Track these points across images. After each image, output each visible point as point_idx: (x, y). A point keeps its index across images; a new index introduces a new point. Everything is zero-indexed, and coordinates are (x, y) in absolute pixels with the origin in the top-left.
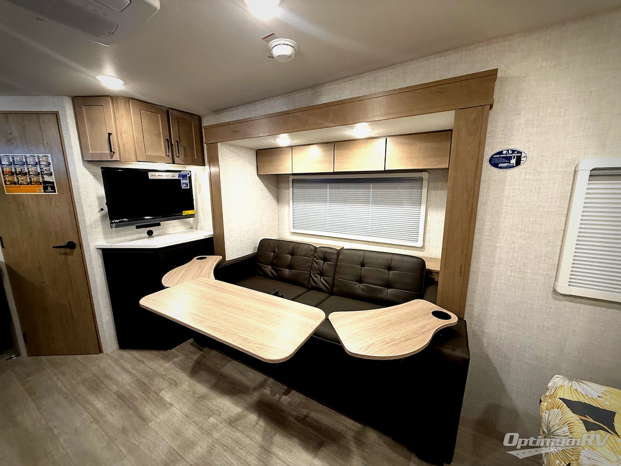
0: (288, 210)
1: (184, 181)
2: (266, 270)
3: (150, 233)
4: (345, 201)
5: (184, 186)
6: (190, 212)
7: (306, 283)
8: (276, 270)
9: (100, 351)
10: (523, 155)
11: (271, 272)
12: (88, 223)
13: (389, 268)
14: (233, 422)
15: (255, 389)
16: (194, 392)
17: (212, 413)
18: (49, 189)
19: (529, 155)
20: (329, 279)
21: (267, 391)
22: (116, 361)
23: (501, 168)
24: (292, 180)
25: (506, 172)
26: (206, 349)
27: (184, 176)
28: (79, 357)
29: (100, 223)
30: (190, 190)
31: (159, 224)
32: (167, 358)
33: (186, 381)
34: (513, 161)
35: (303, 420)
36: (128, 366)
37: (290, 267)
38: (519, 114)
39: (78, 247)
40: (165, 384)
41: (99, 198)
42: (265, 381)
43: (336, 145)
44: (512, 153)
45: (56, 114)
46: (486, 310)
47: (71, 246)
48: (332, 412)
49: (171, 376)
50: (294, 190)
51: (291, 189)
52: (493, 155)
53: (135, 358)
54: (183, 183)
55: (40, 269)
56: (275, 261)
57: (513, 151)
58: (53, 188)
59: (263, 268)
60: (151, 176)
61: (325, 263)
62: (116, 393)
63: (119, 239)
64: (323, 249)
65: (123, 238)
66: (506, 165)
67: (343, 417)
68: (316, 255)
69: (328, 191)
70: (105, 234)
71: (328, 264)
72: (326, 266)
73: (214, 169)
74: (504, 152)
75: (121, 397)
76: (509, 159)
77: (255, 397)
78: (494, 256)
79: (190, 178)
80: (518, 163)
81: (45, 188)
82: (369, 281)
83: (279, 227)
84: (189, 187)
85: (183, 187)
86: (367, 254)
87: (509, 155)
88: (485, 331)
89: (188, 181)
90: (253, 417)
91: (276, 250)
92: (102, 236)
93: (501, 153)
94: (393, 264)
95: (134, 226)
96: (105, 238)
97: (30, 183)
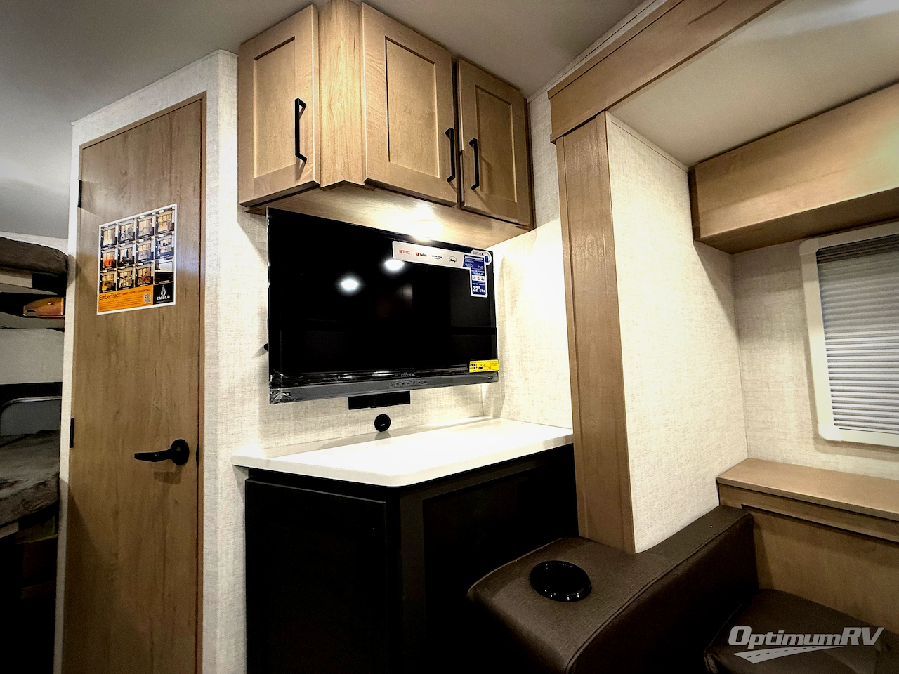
1: (476, 278)
3: (382, 424)
5: (476, 289)
6: (486, 366)
12: (224, 385)
18: (163, 292)
24: (818, 253)
27: (477, 264)
29: (256, 387)
31: (404, 399)
39: (192, 457)
45: (202, 100)
54: (475, 283)
55: (116, 513)
58: (170, 289)
65: (311, 437)
79: (490, 268)
81: (157, 292)
84: (486, 296)
85: (474, 291)
89: (485, 279)
92: (257, 426)
95: (344, 401)
96: (265, 434)
97: (134, 284)
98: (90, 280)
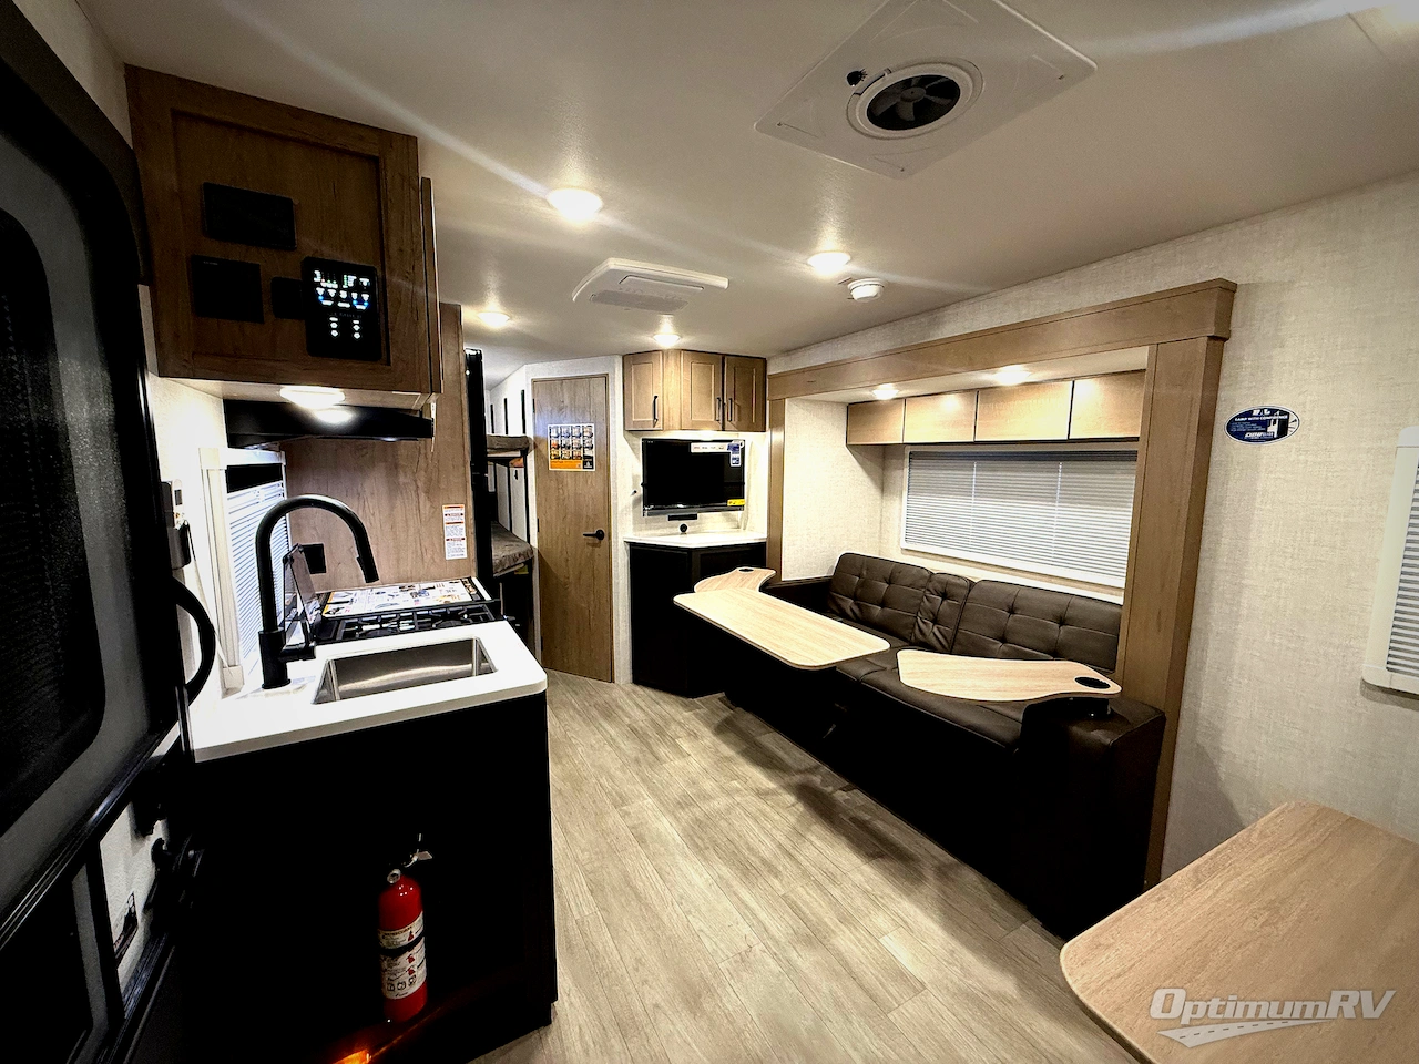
0: (898, 508)
1: (735, 456)
2: (843, 604)
3: (684, 528)
4: (1004, 494)
6: (737, 502)
7: (906, 632)
8: (859, 606)
9: (612, 680)
10: (1292, 418)
11: (852, 610)
12: (619, 508)
13: (1062, 621)
14: (762, 794)
15: (799, 772)
16: (717, 751)
17: (736, 777)
18: (588, 464)
19: (1304, 417)
20: (949, 631)
21: (817, 780)
22: (628, 694)
23: (1249, 440)
24: (911, 453)
25: (1259, 449)
26: (739, 709)
27: (735, 448)
28: (590, 681)
29: (631, 510)
30: (741, 470)
31: (694, 517)
32: (686, 707)
33: (708, 737)
34: (1273, 429)
35: (863, 825)
36: (642, 704)
37: (883, 604)
38: (1282, 346)
39: (606, 538)
40: (682, 733)
41: (635, 478)
42: (817, 768)
43: (981, 394)
44: (1271, 415)
45: (606, 377)
46: (1224, 708)
47: (600, 535)
48: (910, 830)
49: (691, 727)
50: (912, 471)
51: (906, 470)
52: (1237, 417)
53: (649, 696)
54: (734, 459)
55: (567, 561)
56: (859, 591)
57: (1273, 411)
58: (592, 463)
59: (840, 602)
60: (695, 449)
61: (945, 602)
62: (629, 726)
63: (649, 532)
64: (942, 576)
65: (653, 532)
66: (1259, 435)
67: (928, 842)
68: (930, 586)
69: (975, 475)
70: (634, 524)
71: (950, 605)
72: (945, 607)
73: (777, 436)
74: (1256, 413)
75: (634, 730)
76: (1265, 424)
77: (798, 779)
78: (1239, 602)
79: (743, 449)
80: (1283, 431)
81: (585, 464)
82: (1017, 639)
83: (880, 537)
84: (740, 465)
85: (733, 463)
86: (1023, 592)
87: (1264, 418)
88: (1223, 748)
89: (739, 455)
90: (790, 799)
91: (864, 573)
92: (632, 526)
93: (1249, 414)
94: (1070, 613)
95: (667, 517)
96: (634, 529)
97: (571, 458)
98: (544, 452)
